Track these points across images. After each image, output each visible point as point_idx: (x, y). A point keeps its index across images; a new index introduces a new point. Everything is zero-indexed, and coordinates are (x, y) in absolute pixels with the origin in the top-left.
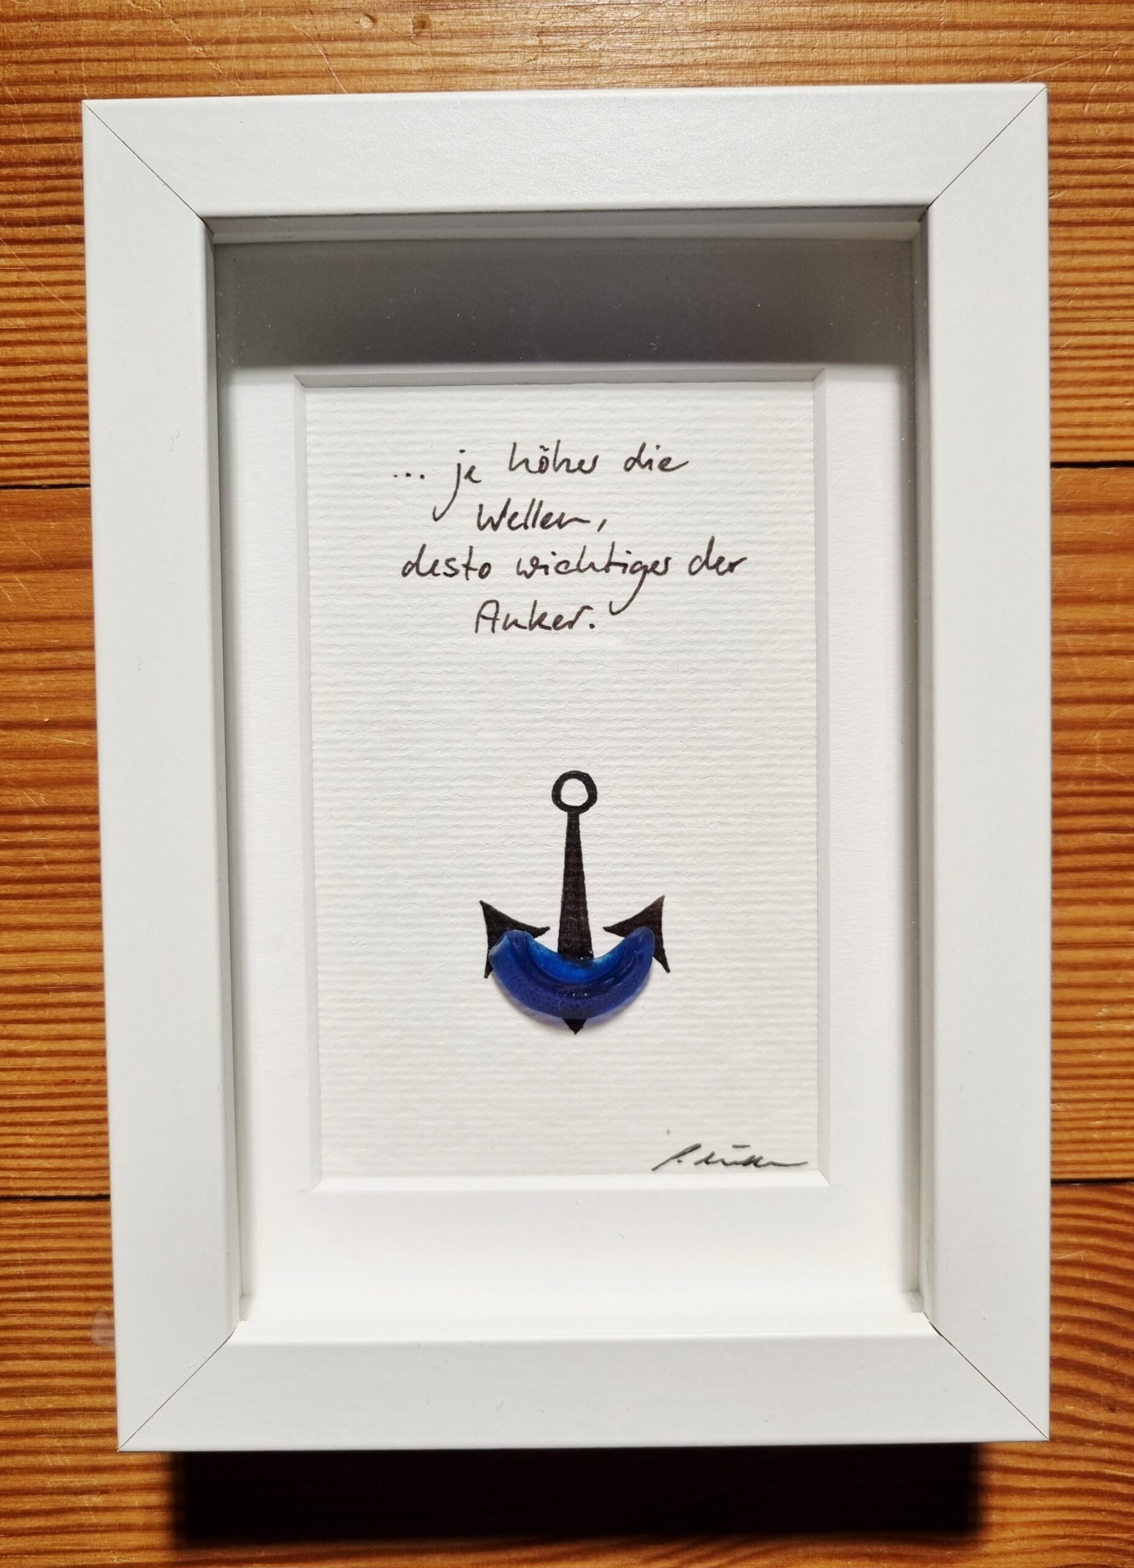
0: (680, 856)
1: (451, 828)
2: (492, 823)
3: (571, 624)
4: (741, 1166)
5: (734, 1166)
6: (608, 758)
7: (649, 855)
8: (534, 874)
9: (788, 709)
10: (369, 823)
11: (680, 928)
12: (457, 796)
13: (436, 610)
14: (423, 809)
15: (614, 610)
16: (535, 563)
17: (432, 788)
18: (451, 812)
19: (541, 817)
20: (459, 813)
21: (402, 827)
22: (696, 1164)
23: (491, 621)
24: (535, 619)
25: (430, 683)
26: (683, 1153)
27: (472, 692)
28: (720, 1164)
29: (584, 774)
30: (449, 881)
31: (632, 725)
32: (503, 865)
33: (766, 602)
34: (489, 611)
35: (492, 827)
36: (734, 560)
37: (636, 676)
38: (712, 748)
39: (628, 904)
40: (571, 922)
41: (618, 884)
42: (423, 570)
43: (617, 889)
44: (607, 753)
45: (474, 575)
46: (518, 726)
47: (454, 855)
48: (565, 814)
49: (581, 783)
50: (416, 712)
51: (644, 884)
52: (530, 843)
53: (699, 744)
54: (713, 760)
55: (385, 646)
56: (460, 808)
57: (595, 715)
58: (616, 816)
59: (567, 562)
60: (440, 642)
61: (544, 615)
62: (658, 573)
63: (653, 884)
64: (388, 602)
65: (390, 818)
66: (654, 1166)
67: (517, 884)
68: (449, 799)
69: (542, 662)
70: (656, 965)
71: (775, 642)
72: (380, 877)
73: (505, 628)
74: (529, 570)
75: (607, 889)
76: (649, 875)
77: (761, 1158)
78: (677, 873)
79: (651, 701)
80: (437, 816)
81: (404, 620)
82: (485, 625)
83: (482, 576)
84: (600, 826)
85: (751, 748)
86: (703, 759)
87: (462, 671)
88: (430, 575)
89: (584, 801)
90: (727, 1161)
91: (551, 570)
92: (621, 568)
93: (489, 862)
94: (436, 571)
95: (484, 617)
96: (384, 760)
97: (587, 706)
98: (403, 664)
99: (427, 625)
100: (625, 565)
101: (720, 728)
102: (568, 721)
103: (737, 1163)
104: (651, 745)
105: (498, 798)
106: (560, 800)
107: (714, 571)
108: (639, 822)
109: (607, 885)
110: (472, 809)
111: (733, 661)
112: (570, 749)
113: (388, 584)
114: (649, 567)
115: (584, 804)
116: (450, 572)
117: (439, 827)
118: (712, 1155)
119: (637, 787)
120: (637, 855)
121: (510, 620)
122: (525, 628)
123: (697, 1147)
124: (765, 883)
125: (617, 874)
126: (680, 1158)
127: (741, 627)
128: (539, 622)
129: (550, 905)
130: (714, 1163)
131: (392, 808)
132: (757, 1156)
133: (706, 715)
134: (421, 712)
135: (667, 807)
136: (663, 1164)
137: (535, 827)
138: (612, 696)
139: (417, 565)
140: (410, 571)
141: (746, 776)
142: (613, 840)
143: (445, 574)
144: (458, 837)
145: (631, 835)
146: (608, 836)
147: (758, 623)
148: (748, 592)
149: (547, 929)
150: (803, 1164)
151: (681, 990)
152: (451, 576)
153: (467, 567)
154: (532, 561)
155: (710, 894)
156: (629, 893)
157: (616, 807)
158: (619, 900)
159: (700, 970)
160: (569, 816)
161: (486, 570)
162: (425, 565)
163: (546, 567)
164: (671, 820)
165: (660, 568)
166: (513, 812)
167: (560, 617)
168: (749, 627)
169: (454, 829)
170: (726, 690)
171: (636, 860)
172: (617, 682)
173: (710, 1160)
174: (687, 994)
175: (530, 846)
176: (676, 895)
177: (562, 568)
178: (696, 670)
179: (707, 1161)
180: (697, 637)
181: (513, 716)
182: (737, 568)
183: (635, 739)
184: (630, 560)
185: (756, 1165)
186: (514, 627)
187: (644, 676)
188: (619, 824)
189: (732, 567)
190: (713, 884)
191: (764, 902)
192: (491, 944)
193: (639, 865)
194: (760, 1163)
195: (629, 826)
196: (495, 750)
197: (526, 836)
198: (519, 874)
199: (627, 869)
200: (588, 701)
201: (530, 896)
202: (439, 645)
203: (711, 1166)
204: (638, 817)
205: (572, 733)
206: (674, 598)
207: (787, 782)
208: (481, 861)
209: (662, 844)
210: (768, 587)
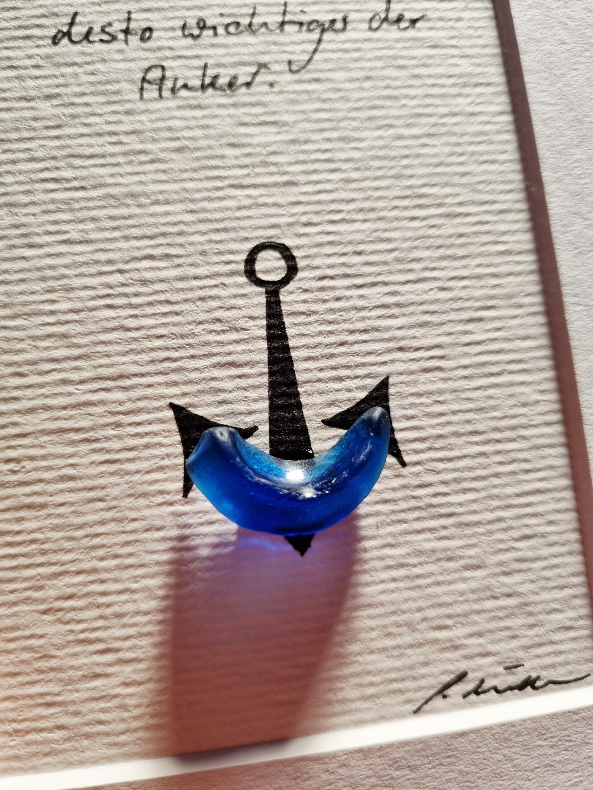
0: (400, 328)
1: (126, 318)
2: (176, 308)
3: (248, 85)
4: (516, 691)
5: (509, 692)
6: (306, 225)
7: (365, 331)
8: (233, 364)
9: (493, 162)
10: (27, 322)
11: (410, 412)
12: (131, 281)
13: (93, 79)
14: (93, 298)
15: (294, 67)
16: (202, 25)
17: (101, 274)
18: (125, 301)
19: (235, 296)
20: (135, 301)
21: (67, 322)
22: (465, 696)
23: (156, 87)
24: (207, 81)
25: (91, 156)
26: (448, 686)
27: (141, 163)
28: (493, 692)
29: (280, 244)
30: (127, 383)
31: (328, 187)
32: (193, 357)
33: (453, 56)
34: (155, 74)
35: (177, 314)
36: (415, 16)
37: (327, 135)
38: (420, 206)
39: (349, 390)
40: (282, 418)
41: (333, 368)
42: (74, 39)
43: (334, 373)
44: (304, 219)
45: (134, 40)
46: (197, 196)
47: (132, 350)
48: (263, 290)
49: (277, 254)
50: (76, 189)
51: (364, 365)
52: (224, 328)
53: (405, 203)
54: (425, 219)
55: (35, 119)
56: (136, 295)
57: (285, 178)
58: (322, 289)
59: (238, 24)
60: (100, 112)
61: (216, 77)
62: (336, 31)
63: (374, 364)
64: (37, 72)
65: (52, 313)
66: (415, 708)
67: (213, 379)
68: (123, 285)
69: (219, 127)
70: (391, 460)
71: (469, 95)
72: (42, 386)
73: (173, 90)
74: (196, 32)
75: (321, 375)
76: (369, 353)
77: (538, 678)
78: (401, 349)
79: (347, 160)
80: (110, 307)
81: (57, 91)
82: (151, 92)
83: (142, 39)
84: (304, 301)
85: (460, 204)
86: (413, 219)
87: (128, 141)
88: (85, 43)
89: (283, 275)
90: (500, 688)
91: (221, 30)
92: (296, 28)
93: (175, 355)
94: (91, 39)
95: (149, 82)
96: (41, 246)
97: (273, 169)
98: (57, 137)
99: (84, 94)
100: (301, 24)
101: (424, 185)
102: (255, 186)
103: (511, 688)
104: (352, 206)
105: (181, 279)
106: (255, 276)
107: (395, 27)
108: (348, 293)
109: (321, 370)
110: (151, 294)
111: (430, 115)
112: (259, 218)
113: (38, 55)
114: (327, 26)
115: (283, 279)
116: (106, 37)
117: (113, 318)
118: (482, 681)
119: (344, 254)
120: (352, 332)
121: (180, 83)
122: (196, 90)
123: (461, 677)
124: (498, 352)
125: (332, 356)
126: (447, 692)
127: (431, 81)
128: (212, 85)
129: (255, 400)
130: (485, 692)
131: (54, 302)
132: (534, 675)
133: (408, 172)
134: (83, 188)
135: (379, 274)
136: (426, 702)
137: (228, 309)
138: (302, 157)
139: (68, 34)
140: (60, 40)
141: (461, 235)
142: (322, 316)
143: (102, 41)
144: (137, 329)
145: (340, 310)
146: (314, 313)
147: (450, 76)
148: (434, 47)
149: (255, 428)
150: (586, 677)
151: (420, 486)
152: (108, 42)
153: (126, 31)
154: (198, 24)
155: (439, 369)
156: (348, 377)
157: (322, 278)
158: (338, 386)
159: (441, 460)
160: (267, 292)
161: (147, 34)
162: (78, 30)
163: (214, 28)
164: (386, 289)
165: (339, 25)
166: (201, 293)
167: (235, 78)
168: (441, 81)
169: (130, 320)
170: (425, 145)
171: (351, 338)
172: (306, 142)
173: (480, 690)
174: (429, 490)
175: (223, 331)
176: (400, 374)
177: (232, 29)
178: (390, 126)
179: (477, 692)
180: (386, 92)
181: (189, 185)
182: (418, 25)
183: (333, 201)
184: (305, 18)
185: (534, 688)
186: (184, 93)
187: (335, 135)
188: (327, 298)
189: (414, 22)
190: (442, 358)
191: (499, 374)
192: (187, 454)
193: (356, 342)
194: (538, 684)
195: (338, 299)
196: (175, 224)
197: (219, 320)
198: (215, 366)
199: (342, 349)
200: (276, 164)
201: (231, 392)
202: (99, 115)
203: (482, 696)
204: (348, 288)
205: (261, 200)
206: (356, 55)
207: (504, 238)
208: (167, 354)
209: (379, 317)
210: (453, 42)
